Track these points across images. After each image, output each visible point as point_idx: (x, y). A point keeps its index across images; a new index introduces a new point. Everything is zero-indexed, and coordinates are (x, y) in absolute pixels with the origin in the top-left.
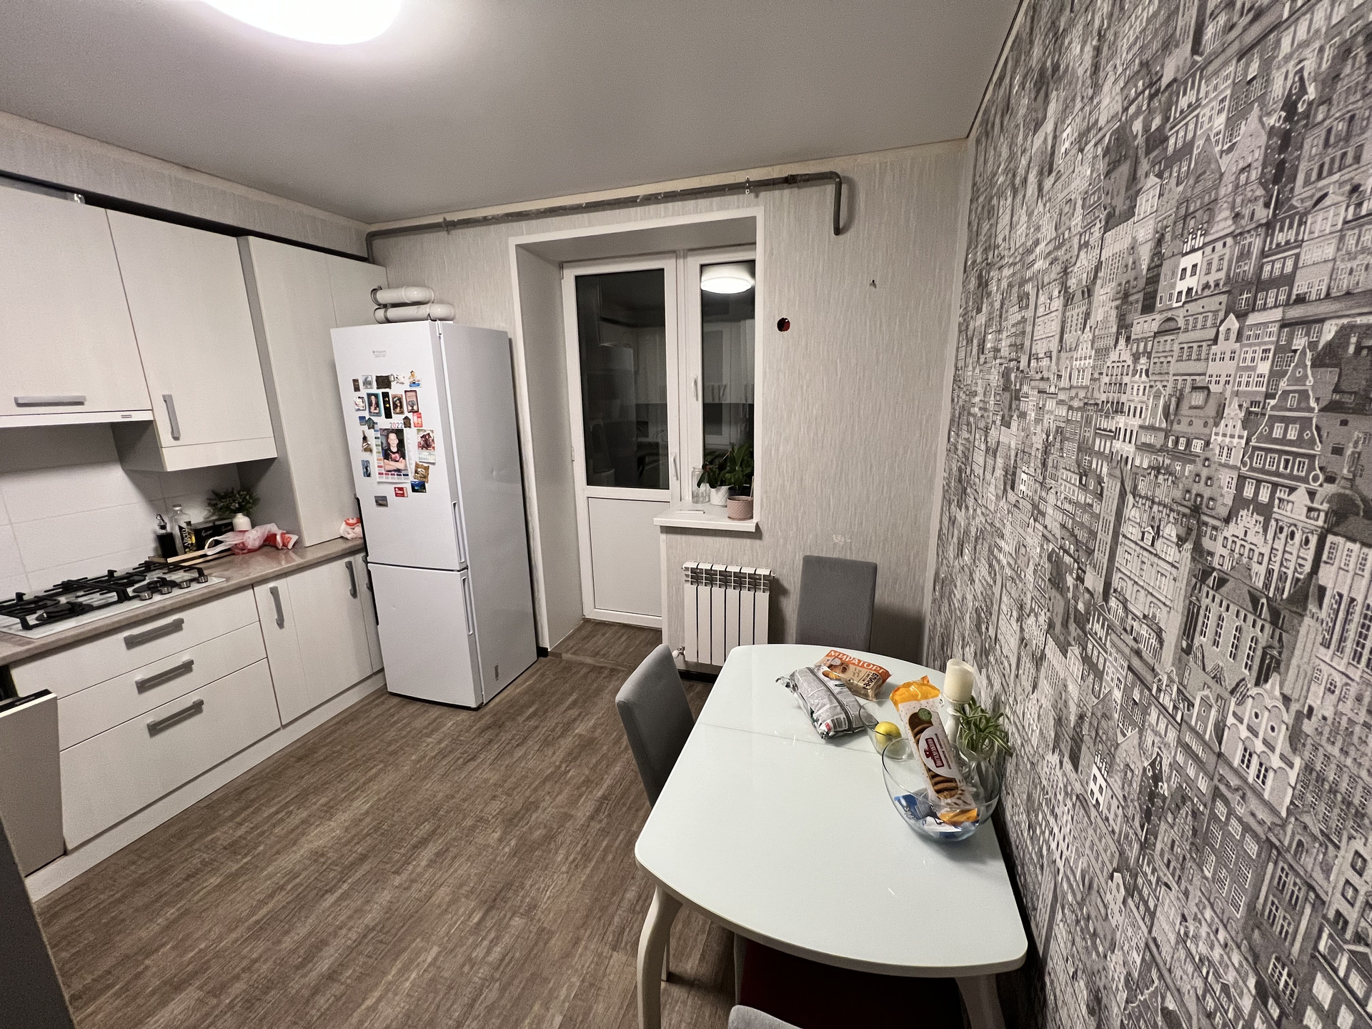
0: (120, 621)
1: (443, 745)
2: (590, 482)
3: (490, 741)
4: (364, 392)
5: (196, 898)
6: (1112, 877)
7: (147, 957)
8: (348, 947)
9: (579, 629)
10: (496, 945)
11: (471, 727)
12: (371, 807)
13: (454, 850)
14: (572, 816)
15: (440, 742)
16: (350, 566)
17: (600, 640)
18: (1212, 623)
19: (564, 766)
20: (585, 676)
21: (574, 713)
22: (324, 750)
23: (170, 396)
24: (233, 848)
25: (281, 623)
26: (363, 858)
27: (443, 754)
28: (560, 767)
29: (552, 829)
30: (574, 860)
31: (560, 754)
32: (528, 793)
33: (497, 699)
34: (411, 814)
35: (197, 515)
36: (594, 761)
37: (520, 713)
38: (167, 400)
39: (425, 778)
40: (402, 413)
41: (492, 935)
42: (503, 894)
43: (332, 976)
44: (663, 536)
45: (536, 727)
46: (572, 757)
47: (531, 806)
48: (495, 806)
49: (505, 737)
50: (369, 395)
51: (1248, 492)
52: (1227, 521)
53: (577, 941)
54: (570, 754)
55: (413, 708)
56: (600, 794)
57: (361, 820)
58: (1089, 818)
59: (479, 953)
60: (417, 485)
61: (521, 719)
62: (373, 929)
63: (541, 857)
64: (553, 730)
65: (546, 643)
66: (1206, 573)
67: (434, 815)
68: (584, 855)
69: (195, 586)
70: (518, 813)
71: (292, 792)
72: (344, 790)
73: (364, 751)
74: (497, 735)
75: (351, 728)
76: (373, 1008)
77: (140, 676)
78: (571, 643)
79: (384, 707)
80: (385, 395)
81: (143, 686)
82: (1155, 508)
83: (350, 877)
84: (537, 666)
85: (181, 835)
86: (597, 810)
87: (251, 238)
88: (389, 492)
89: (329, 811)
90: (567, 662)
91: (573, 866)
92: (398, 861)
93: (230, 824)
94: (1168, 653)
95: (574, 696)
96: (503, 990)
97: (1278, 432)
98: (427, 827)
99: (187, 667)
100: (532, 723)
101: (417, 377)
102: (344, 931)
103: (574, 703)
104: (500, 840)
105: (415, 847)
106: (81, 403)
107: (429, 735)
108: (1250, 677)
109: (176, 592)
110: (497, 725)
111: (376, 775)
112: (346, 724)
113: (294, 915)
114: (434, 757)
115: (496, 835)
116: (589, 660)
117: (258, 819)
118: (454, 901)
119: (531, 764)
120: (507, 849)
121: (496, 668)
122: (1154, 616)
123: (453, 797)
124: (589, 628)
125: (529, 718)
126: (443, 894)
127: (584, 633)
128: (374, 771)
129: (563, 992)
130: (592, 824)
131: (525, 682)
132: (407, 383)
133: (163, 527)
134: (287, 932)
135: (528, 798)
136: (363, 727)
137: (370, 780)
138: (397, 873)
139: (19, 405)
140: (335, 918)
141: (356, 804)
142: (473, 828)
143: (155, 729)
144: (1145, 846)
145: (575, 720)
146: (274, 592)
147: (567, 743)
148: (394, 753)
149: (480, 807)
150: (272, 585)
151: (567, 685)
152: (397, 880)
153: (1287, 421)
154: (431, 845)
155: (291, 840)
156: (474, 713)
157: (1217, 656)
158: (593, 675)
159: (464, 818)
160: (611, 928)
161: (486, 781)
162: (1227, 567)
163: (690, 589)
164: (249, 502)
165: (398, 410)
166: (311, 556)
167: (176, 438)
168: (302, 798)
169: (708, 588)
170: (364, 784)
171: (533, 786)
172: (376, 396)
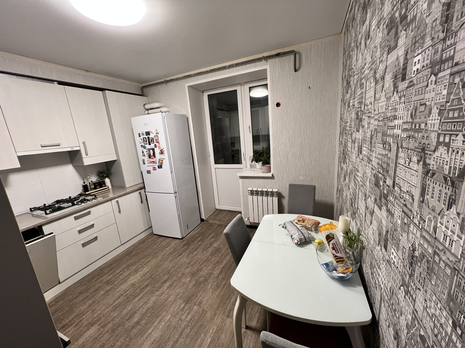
0: (73, 211)
1: (171, 250)
2: (216, 163)
3: (186, 249)
4: (142, 137)
5: (97, 298)
6: (400, 289)
7: (83, 315)
8: (143, 314)
9: (214, 212)
10: (189, 314)
11: (180, 244)
12: (149, 270)
13: (175, 284)
14: (213, 273)
15: (170, 250)
16: (140, 193)
17: (221, 216)
18: (431, 190)
19: (210, 257)
20: (216, 228)
21: (213, 240)
22: (134, 252)
23: (85, 142)
24: (108, 283)
25: (120, 212)
26: (147, 286)
27: (171, 253)
28: (209, 257)
29: (206, 277)
30: (214, 288)
31: (209, 253)
32: (198, 266)
33: (188, 236)
34: (161, 272)
35: (94, 179)
36: (220, 255)
37: (195, 240)
38: (84, 143)
39: (165, 261)
40: (154, 143)
41: (188, 311)
42: (191, 298)
43: (138, 323)
44: (241, 180)
45: (201, 245)
46: (213, 254)
47: (199, 270)
48: (188, 270)
49: (191, 248)
50: (144, 138)
51: (441, 139)
52: (434, 151)
53: (215, 315)
54: (212, 253)
55: (162, 239)
56: (222, 266)
57: (146, 274)
58: (391, 268)
59: (183, 317)
60: (160, 166)
61: (196, 242)
62: (150, 308)
63: (203, 286)
64: (206, 245)
65: (203, 217)
66: (428, 172)
67: (169, 273)
68: (217, 286)
69: (94, 201)
70: (195, 272)
71: (125, 266)
72: (140, 265)
73: (147, 252)
74: (188, 247)
75: (142, 245)
76: (150, 334)
77: (79, 229)
78: (212, 217)
79: (153, 238)
80: (149, 138)
81: (80, 232)
82: (409, 151)
83: (143, 292)
84: (201, 225)
85: (92, 278)
86: (221, 272)
87: (106, 91)
88: (151, 169)
89: (136, 271)
90: (211, 223)
91: (213, 290)
92: (157, 287)
93: (107, 275)
94: (416, 204)
95: (213, 234)
96: (191, 329)
97: (451, 115)
98: (166, 277)
99: (92, 226)
100: (200, 243)
101: (158, 131)
102: (141, 309)
103: (213, 237)
104: (190, 281)
105: (163, 283)
106: (59, 145)
107: (167, 247)
108: (445, 208)
109: (88, 202)
110: (188, 244)
111: (151, 260)
112: (141, 244)
113: (126, 304)
114: (168, 254)
115: (188, 279)
116: (218, 223)
117: (115, 274)
118: (175, 300)
119: (199, 256)
120: (192, 284)
121: (187, 225)
122: (411, 191)
123: (174, 267)
124: (218, 212)
125: (198, 241)
126: (172, 298)
127: (216, 213)
128: (150, 258)
129: (211, 331)
130: (220, 276)
131: (197, 230)
132: (155, 133)
133: (84, 183)
134: (124, 309)
135: (199, 267)
136: (146, 245)
137: (149, 261)
138: (157, 291)
139: (42, 147)
140: (138, 305)
141: (145, 269)
142: (181, 277)
143: (84, 245)
144: (411, 276)
145: (213, 242)
146: (117, 202)
147: (210, 250)
148: (156, 253)
149: (183, 270)
150: (117, 200)
151: (211, 231)
152: (157, 293)
153: (454, 110)
154: (168, 282)
155: (125, 280)
156: (181, 240)
157: (433, 202)
158: (219, 228)
159: (178, 274)
160: (227, 310)
161: (185, 262)
162: (435, 168)
163: (250, 197)
164: (109, 174)
165: (153, 142)
166: (128, 190)
167: (87, 155)
168: (128, 267)
169: (257, 197)
170: (147, 263)
171: (200, 264)
172: (146, 138)
